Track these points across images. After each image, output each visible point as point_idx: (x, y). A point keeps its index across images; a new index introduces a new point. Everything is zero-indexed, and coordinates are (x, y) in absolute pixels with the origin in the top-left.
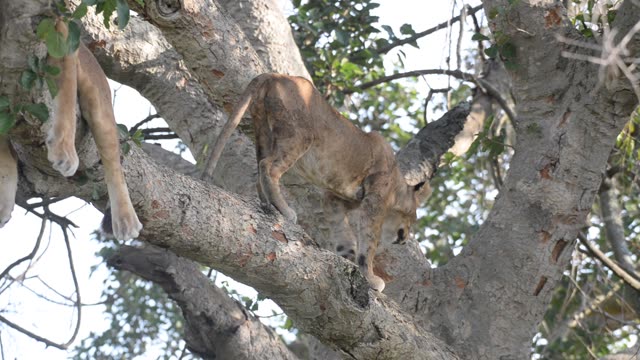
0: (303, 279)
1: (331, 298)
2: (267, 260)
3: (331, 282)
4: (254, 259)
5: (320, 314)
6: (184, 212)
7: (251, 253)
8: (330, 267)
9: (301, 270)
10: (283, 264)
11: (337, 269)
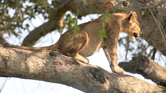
0: (73, 78)
1: (87, 82)
2: (54, 74)
3: (85, 76)
4: (47, 74)
5: (87, 89)
6: (6, 63)
7: (45, 72)
8: (83, 71)
9: (70, 74)
10: (61, 74)
11: (86, 71)
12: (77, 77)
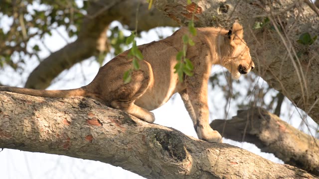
1: (151, 159)
2: (86, 142)
3: (146, 147)
4: (74, 143)
5: (151, 171)
7: (69, 139)
8: (143, 137)
9: (119, 143)
10: (101, 142)
12: (131, 148)
